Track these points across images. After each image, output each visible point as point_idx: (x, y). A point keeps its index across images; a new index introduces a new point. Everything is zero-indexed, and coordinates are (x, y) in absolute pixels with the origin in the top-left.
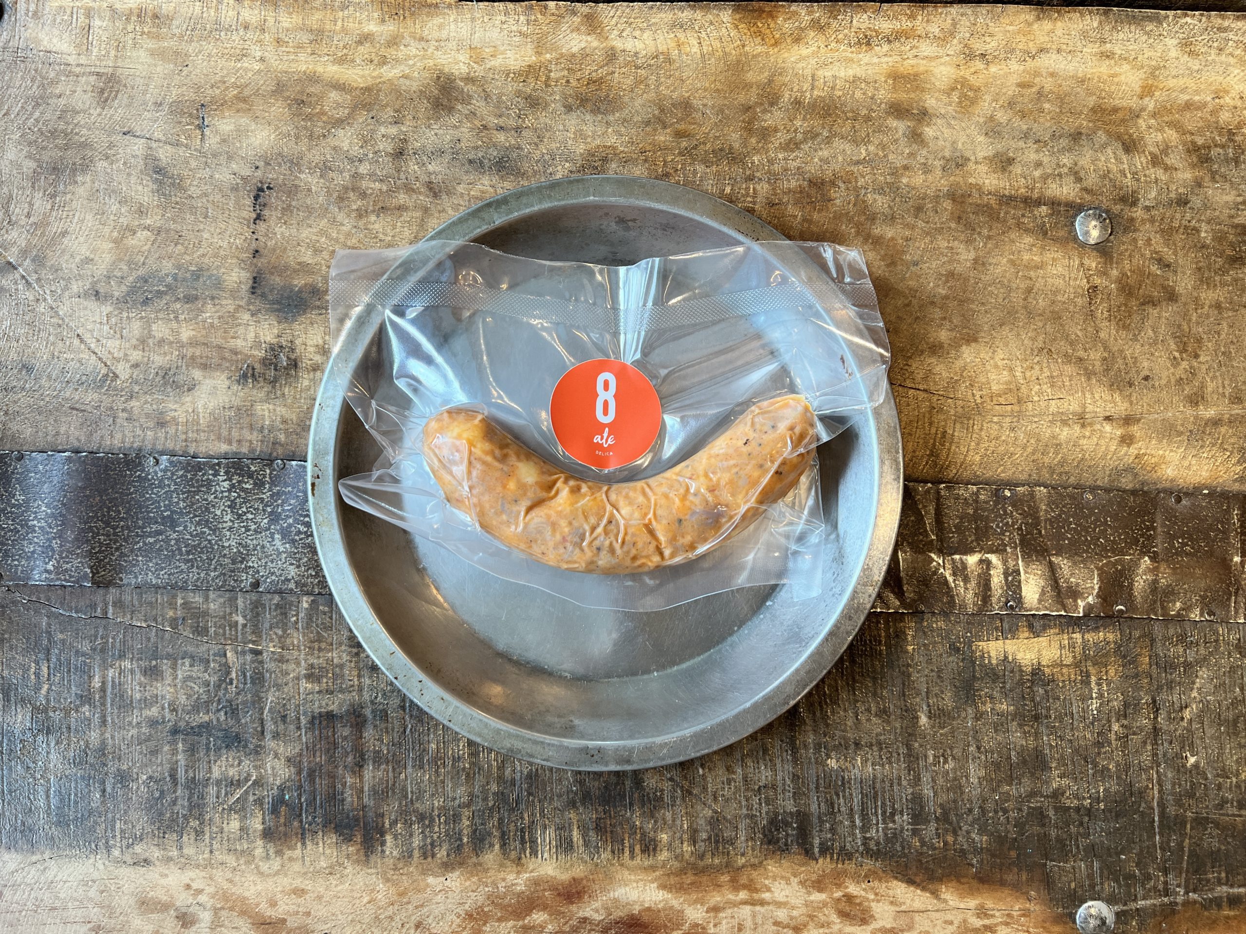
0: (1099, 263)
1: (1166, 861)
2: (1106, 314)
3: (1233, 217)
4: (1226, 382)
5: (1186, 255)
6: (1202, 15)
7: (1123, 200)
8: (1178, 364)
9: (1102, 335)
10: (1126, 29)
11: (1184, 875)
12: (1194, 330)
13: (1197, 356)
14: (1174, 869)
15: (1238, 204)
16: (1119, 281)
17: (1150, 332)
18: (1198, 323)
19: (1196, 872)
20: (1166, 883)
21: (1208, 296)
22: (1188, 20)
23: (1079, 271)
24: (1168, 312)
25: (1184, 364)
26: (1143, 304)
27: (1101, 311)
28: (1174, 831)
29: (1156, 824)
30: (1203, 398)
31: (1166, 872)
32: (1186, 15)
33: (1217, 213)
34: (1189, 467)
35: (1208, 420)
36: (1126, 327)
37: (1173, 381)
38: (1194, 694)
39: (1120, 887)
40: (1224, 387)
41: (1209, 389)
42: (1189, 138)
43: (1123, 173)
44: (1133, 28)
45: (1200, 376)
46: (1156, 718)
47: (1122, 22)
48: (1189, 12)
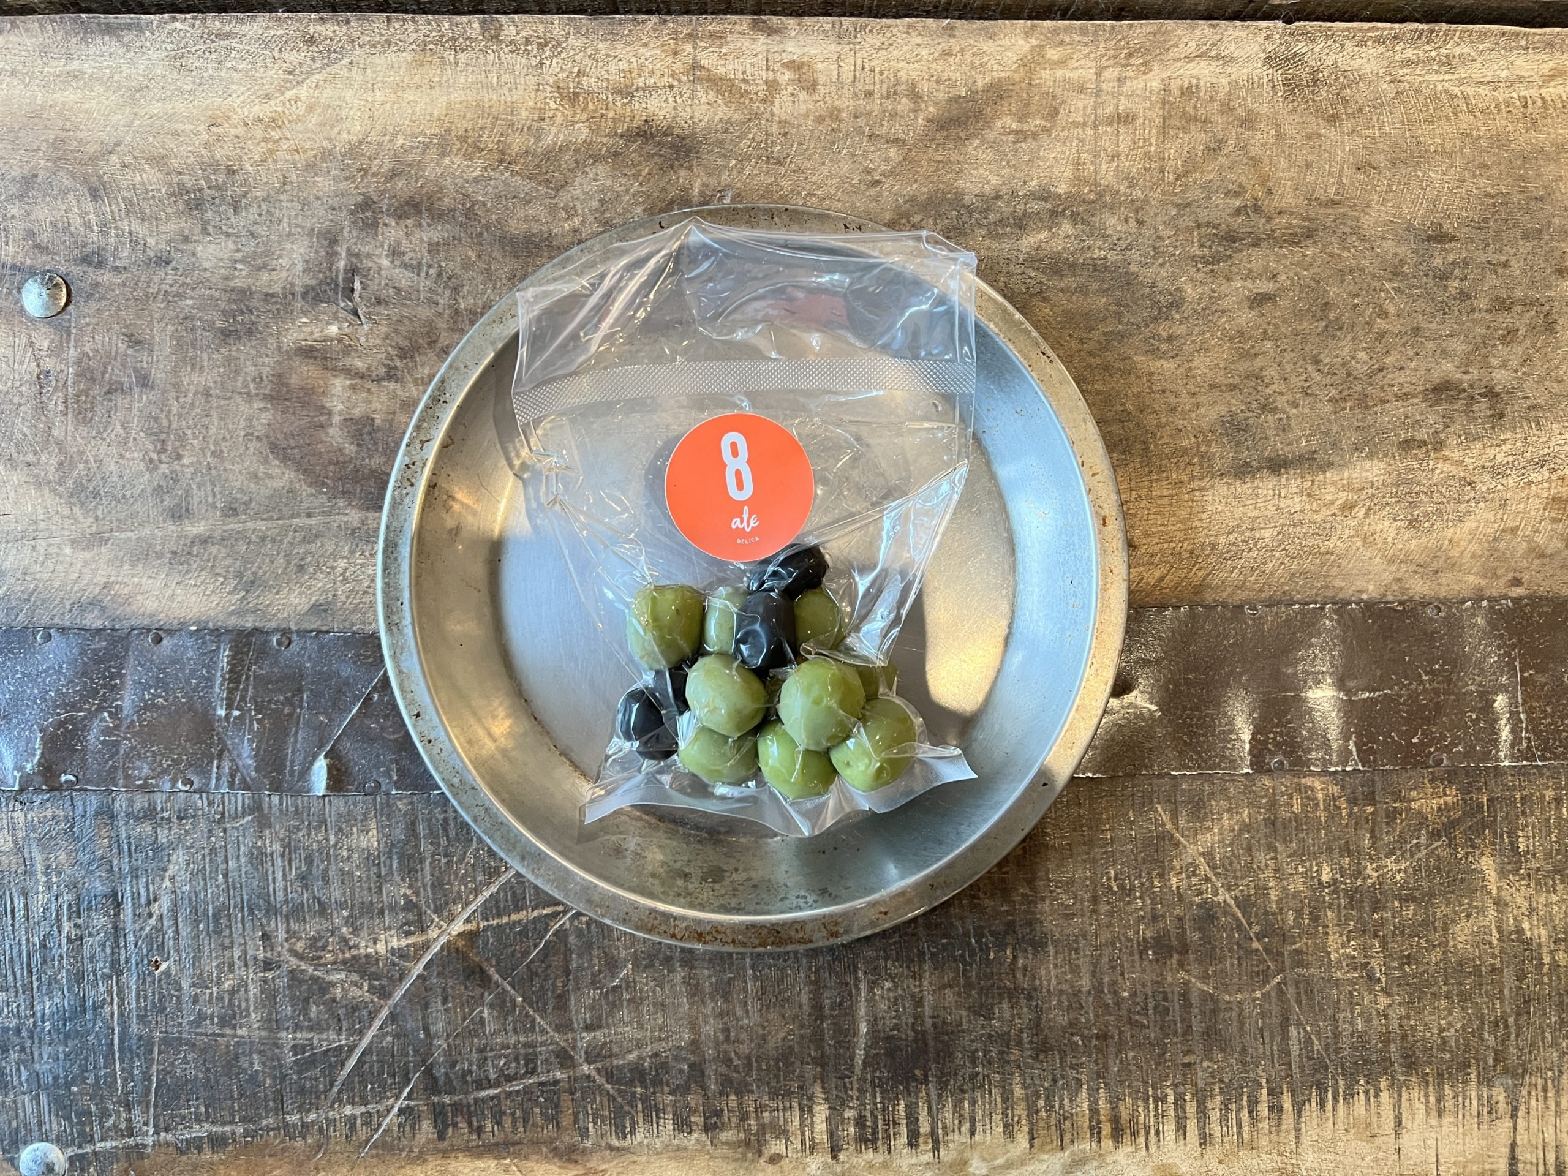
0: (52, 341)
1: (128, 1093)
2: (61, 407)
3: (227, 279)
4: (217, 489)
5: (164, 330)
6: (194, 18)
7: (85, 260)
8: (156, 468)
9: (55, 432)
10: (98, 41)
11: (152, 1110)
12: (174, 426)
13: (179, 457)
14: (139, 1103)
15: (236, 261)
16: (78, 362)
17: (119, 428)
18: (180, 415)
19: (166, 1107)
20: (129, 1120)
21: (192, 380)
22: (178, 25)
23: (25, 352)
24: (141, 401)
25: (164, 468)
26: (109, 392)
27: (55, 404)
28: (138, 1056)
29: (116, 1047)
30: (187, 510)
31: (129, 1107)
32: (174, 19)
33: (207, 275)
34: (172, 598)
35: (195, 537)
36: (86, 422)
37: (149, 490)
38: (167, 883)
39: (72, 1127)
40: (214, 495)
41: (196, 500)
42: (175, 179)
43: (87, 225)
44: (107, 38)
45: (183, 483)
46: (117, 915)
47: (92, 32)
48: (178, 16)
